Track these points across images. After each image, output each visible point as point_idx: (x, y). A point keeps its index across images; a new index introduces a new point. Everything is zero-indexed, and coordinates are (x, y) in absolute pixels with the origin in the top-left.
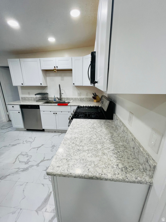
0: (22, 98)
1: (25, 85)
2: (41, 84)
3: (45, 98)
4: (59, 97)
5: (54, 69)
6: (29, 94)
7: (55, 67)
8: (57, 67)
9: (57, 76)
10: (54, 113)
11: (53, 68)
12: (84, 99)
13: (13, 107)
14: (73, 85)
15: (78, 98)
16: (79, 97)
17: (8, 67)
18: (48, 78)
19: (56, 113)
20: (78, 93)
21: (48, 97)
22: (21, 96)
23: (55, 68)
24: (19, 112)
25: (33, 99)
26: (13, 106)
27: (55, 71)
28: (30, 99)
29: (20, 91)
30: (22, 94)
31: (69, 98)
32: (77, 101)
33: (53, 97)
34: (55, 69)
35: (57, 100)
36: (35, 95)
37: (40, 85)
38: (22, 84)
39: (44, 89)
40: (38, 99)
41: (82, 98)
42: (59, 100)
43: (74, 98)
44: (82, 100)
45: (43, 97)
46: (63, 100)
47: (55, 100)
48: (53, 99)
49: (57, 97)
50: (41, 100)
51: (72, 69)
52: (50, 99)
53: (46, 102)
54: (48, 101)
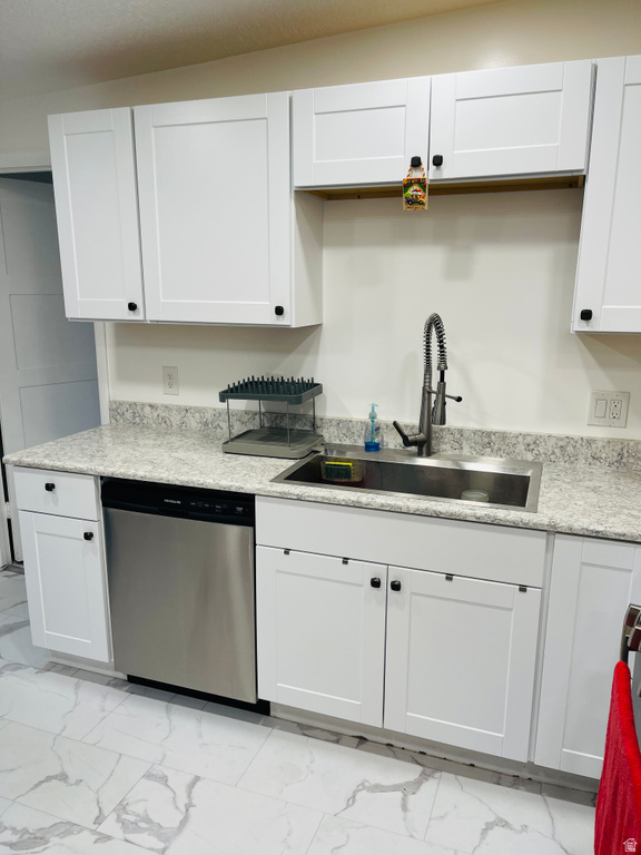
0: (116, 409)
1: (153, 312)
2: (279, 311)
3: (295, 417)
4: (411, 419)
5: (409, 183)
6: (171, 379)
7: (416, 163)
8: (438, 161)
9: (409, 238)
10: (376, 583)
11: (398, 173)
13: (50, 487)
14: (578, 325)
15: (590, 442)
16: (600, 433)
17: (45, 178)
18: (331, 259)
19: (396, 587)
20: (599, 398)
21: (319, 414)
22: (112, 391)
23: (417, 175)
24: (88, 536)
25: (193, 423)
26: (50, 479)
27: (412, 201)
28: (176, 419)
29: (106, 354)
30: (124, 375)
31: (504, 436)
32: (581, 465)
33: (360, 414)
34: (421, 182)
36: (224, 396)
37: (272, 319)
38: (132, 307)
39: (289, 351)
40: (236, 428)
41: (632, 444)
42: (414, 449)
43: (553, 441)
44: (631, 460)
45: (271, 413)
46: (443, 447)
47: (371, 447)
48: (356, 438)
49: (395, 424)
50: (260, 440)
51: (584, 173)
52: (332, 429)
53: (308, 460)
54: (316, 449)
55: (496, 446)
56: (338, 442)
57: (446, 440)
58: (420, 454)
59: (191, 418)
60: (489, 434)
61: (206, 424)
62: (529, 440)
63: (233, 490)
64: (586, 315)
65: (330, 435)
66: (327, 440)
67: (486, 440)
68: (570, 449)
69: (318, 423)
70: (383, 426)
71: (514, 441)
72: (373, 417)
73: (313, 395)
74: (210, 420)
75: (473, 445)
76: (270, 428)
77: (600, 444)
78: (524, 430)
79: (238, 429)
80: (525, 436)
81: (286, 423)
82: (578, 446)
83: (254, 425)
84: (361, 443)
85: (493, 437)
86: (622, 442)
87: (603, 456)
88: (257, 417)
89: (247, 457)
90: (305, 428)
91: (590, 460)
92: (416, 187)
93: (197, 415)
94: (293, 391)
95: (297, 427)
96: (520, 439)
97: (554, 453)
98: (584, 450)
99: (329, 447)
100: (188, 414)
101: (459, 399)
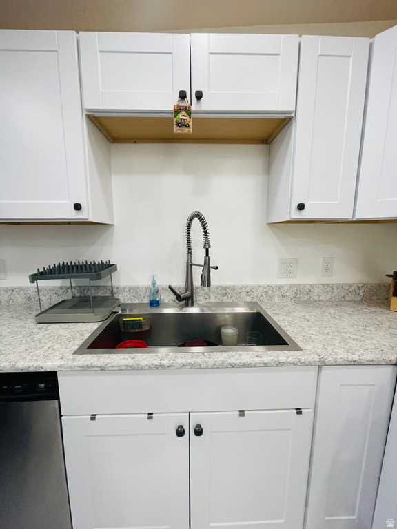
2: (78, 207)
3: (98, 287)
4: (179, 283)
5: (179, 111)
7: (183, 96)
8: (199, 96)
10: (180, 432)
12: (316, 290)
14: (295, 214)
15: (280, 287)
16: (284, 282)
19: (199, 432)
20: (282, 263)
23: (183, 104)
27: (181, 124)
28: (4, 297)
31: (233, 288)
32: (276, 301)
33: (144, 282)
34: (186, 110)
35: (167, 297)
36: (34, 278)
37: (72, 215)
40: (53, 299)
41: (301, 286)
42: (183, 302)
43: (261, 289)
44: (302, 296)
45: (80, 287)
46: (199, 298)
47: (154, 303)
48: (142, 298)
49: (170, 287)
50: (71, 307)
51: (293, 115)
52: (125, 294)
53: (109, 321)
54: (114, 310)
55: (230, 295)
56: (130, 302)
57: (200, 294)
58: (187, 305)
59: (16, 295)
60: (225, 288)
61: (29, 299)
62: (248, 289)
63: (31, 370)
64: (301, 207)
65: (123, 298)
66: (122, 301)
67: (224, 292)
68: (270, 292)
69: (115, 290)
70: (160, 289)
71: (240, 291)
72: (154, 284)
73: (111, 272)
74: (32, 296)
75: (216, 295)
76: (80, 297)
77: (286, 288)
78: (245, 283)
79: (56, 300)
80: (246, 288)
81: (92, 293)
82: (274, 290)
83: (68, 296)
84: (146, 301)
85: (228, 290)
86: (296, 285)
87: (288, 295)
88: (70, 290)
89: (57, 325)
90: (106, 295)
91: (281, 298)
92: (184, 113)
93: (22, 293)
94: (93, 270)
95: (100, 294)
96: (243, 289)
97: (262, 296)
98: (278, 293)
99: (124, 307)
100: (14, 293)
101: (217, 268)
